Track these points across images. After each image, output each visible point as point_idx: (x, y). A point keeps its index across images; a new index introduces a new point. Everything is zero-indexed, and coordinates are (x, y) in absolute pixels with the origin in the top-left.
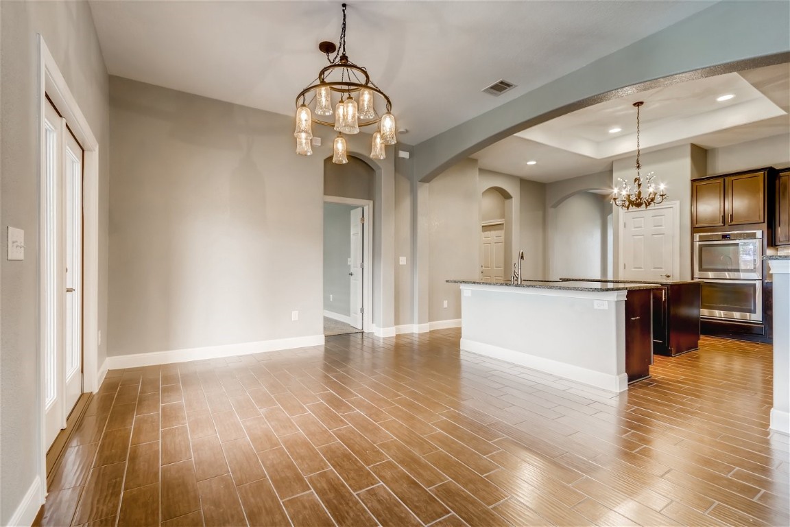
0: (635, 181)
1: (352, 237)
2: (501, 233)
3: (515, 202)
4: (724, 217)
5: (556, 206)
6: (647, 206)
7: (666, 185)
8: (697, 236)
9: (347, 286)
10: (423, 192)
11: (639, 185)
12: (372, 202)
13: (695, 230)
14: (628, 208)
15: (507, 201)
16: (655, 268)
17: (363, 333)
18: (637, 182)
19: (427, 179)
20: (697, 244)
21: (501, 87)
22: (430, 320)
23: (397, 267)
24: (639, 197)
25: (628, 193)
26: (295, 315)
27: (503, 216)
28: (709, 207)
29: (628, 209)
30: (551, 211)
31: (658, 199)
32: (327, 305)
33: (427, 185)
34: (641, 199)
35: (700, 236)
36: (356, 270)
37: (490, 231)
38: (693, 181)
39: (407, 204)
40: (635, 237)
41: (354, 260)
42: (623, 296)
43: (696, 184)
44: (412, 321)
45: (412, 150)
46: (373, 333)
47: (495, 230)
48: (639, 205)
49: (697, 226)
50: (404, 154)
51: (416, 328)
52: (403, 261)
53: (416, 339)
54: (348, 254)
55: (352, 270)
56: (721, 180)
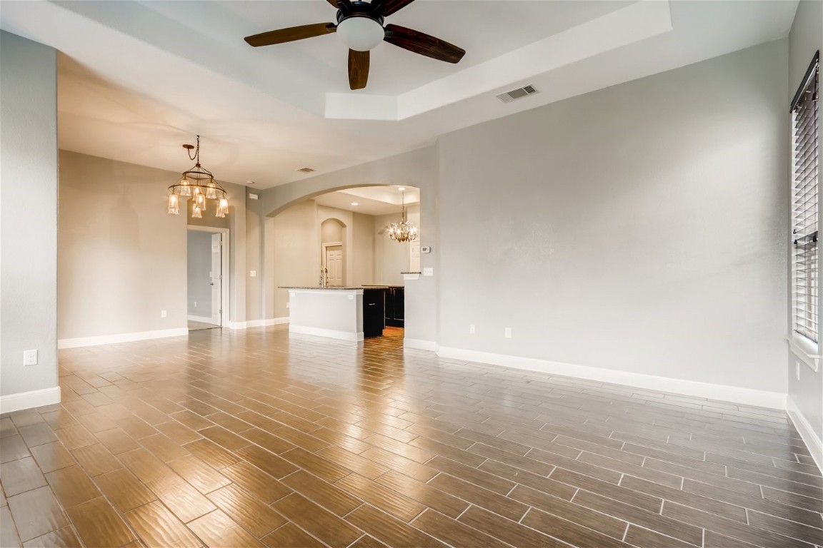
1: (213, 256)
2: (340, 252)
3: (349, 230)
9: (210, 294)
10: (269, 224)
12: (228, 230)
15: (344, 229)
17: (221, 328)
19: (272, 215)
21: (306, 170)
22: (274, 317)
23: (248, 279)
26: (164, 314)
27: (341, 240)
32: (191, 310)
33: (272, 219)
36: (216, 280)
37: (333, 250)
39: (256, 233)
41: (214, 274)
42: (361, 292)
44: (261, 318)
45: (260, 193)
46: (229, 328)
47: (337, 250)
48: (403, 240)
50: (253, 197)
51: (263, 323)
52: (253, 273)
53: (264, 330)
54: (210, 269)
55: (213, 281)
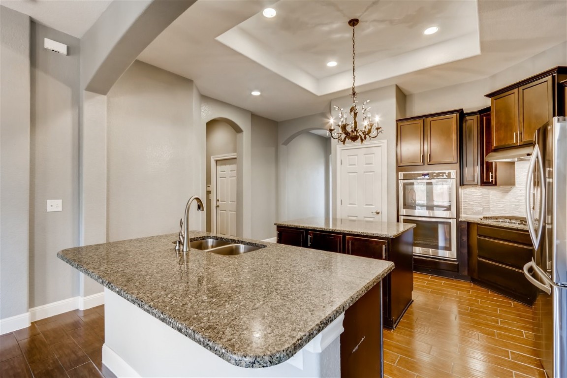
0: (351, 111)
2: (234, 167)
3: (246, 136)
4: (424, 156)
5: (286, 143)
6: (362, 140)
7: (380, 117)
8: (401, 175)
11: (355, 114)
13: (399, 168)
14: (344, 141)
15: (239, 135)
16: (367, 205)
18: (352, 113)
20: (401, 183)
24: (355, 130)
25: (344, 123)
27: (235, 150)
28: (412, 148)
29: (344, 143)
30: (282, 148)
31: (374, 133)
34: (357, 131)
35: (404, 174)
37: (225, 165)
38: (397, 121)
40: (350, 174)
43: (400, 124)
45: (74, 44)
47: (230, 164)
48: (354, 139)
49: (401, 165)
50: (55, 46)
51: (81, 304)
52: (54, 206)
56: (421, 121)
